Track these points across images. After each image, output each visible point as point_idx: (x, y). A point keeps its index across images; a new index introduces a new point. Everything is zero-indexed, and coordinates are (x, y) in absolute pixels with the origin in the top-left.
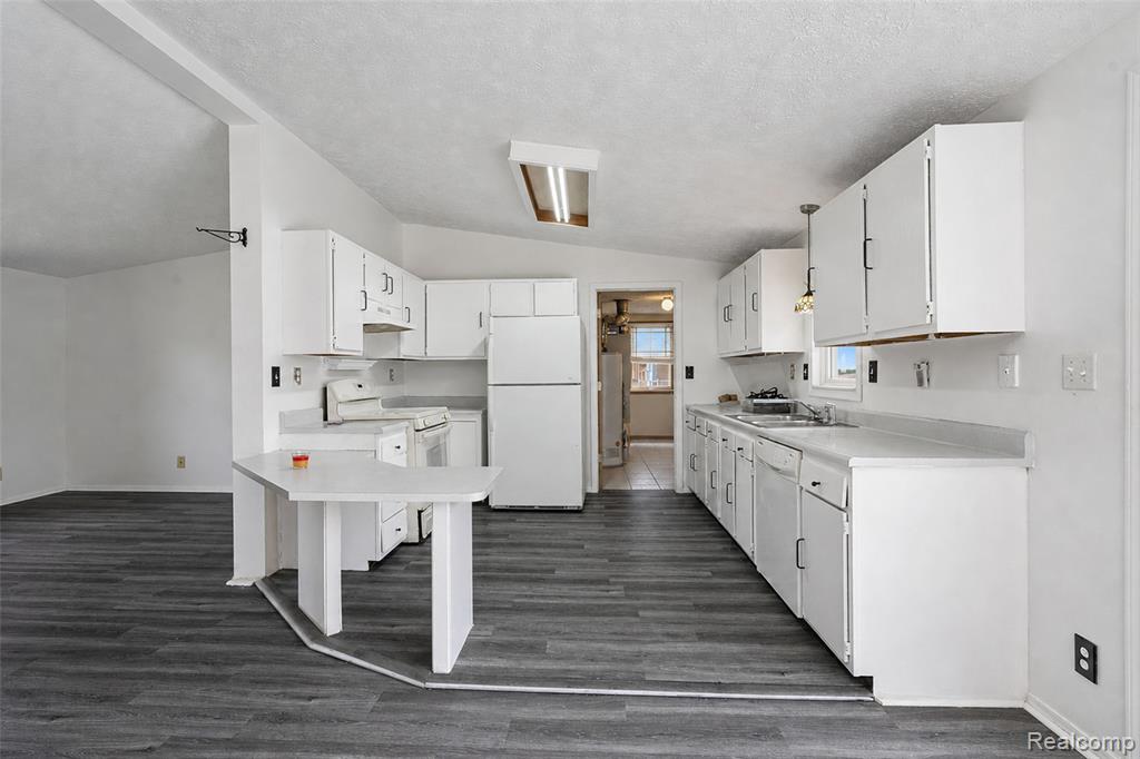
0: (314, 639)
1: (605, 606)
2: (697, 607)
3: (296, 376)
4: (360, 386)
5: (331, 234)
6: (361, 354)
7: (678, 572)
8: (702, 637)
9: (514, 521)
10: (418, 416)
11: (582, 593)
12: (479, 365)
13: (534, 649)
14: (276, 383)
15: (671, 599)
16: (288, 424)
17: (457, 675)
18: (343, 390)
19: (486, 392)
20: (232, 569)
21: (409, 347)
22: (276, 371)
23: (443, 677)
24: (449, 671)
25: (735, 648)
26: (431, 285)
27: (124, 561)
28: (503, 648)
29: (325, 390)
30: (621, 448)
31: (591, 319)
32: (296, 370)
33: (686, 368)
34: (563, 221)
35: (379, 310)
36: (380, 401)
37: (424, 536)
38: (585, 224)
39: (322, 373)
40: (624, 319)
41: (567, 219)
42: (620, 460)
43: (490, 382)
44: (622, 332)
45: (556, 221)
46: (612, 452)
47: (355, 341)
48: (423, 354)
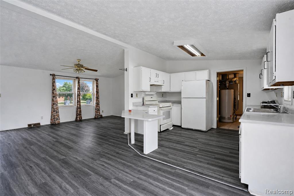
0: (129, 144)
1: (190, 152)
2: (215, 158)
3: (136, 96)
4: (152, 98)
5: (141, 67)
6: (149, 91)
7: (219, 150)
8: (208, 164)
9: (186, 131)
10: (160, 104)
11: (187, 148)
12: (180, 93)
13: (166, 155)
14: (132, 97)
15: (209, 155)
16: (134, 104)
17: (148, 155)
18: (147, 98)
19: (181, 99)
20: (124, 131)
21: (164, 90)
22: (132, 94)
23: (145, 155)
24: (146, 154)
25: (215, 168)
26: (171, 74)
27: (113, 127)
28: (160, 153)
29: (143, 98)
30: (232, 117)
31: (214, 80)
32: (137, 94)
33: (248, 94)
34: (199, 56)
35: (155, 81)
36: (157, 101)
37: (161, 131)
38: (205, 56)
39: (143, 95)
40: (236, 79)
41: (200, 55)
42: (231, 121)
43: (182, 97)
44: (235, 83)
45: (197, 56)
46: (229, 119)
47: (148, 88)
48: (169, 91)
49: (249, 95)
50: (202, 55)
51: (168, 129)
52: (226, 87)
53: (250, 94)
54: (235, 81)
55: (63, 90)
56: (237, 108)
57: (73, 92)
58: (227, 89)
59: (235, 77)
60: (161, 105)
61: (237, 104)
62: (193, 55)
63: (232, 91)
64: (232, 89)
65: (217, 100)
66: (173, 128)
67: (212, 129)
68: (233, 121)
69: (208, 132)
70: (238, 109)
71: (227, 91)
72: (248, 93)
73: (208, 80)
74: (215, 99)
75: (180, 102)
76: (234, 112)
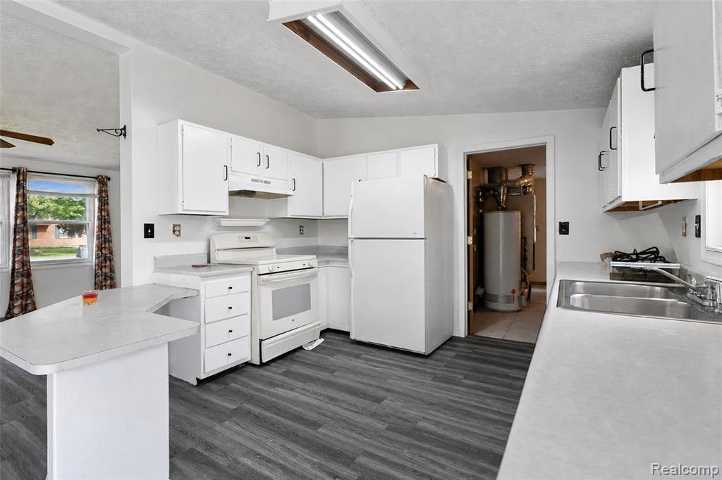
3: (174, 231)
4: (248, 238)
5: (181, 122)
6: (227, 214)
14: (149, 235)
16: (162, 265)
18: (226, 241)
19: (348, 243)
21: (295, 209)
22: (148, 227)
26: (327, 162)
29: (209, 241)
30: (516, 295)
31: (458, 179)
32: (175, 226)
33: (560, 223)
34: (398, 89)
35: (253, 180)
36: (274, 249)
37: (264, 361)
38: (418, 88)
39: (208, 228)
40: (526, 181)
41: (401, 87)
42: (514, 306)
43: (350, 235)
44: (525, 193)
45: (392, 90)
46: (509, 300)
47: (221, 205)
48: (321, 215)
49: (564, 228)
50: (409, 84)
51: (301, 348)
52: (499, 203)
53: (567, 224)
54: (525, 187)
55: (75, 212)
56: (530, 266)
57: (87, 221)
58: (504, 209)
59: (525, 173)
60: (260, 267)
61: (529, 255)
62: (378, 86)
63: (518, 215)
64: (517, 210)
65: (468, 246)
66: (322, 340)
67: (452, 340)
68: (520, 304)
69: (434, 356)
70: (534, 269)
71: (501, 214)
72: (562, 221)
73: (438, 179)
74: (461, 241)
75: (343, 253)
76: (524, 279)
